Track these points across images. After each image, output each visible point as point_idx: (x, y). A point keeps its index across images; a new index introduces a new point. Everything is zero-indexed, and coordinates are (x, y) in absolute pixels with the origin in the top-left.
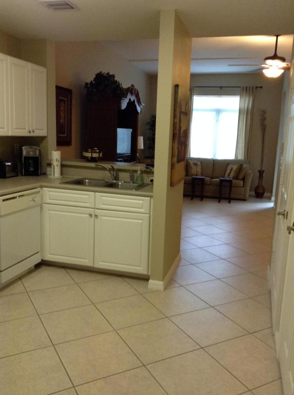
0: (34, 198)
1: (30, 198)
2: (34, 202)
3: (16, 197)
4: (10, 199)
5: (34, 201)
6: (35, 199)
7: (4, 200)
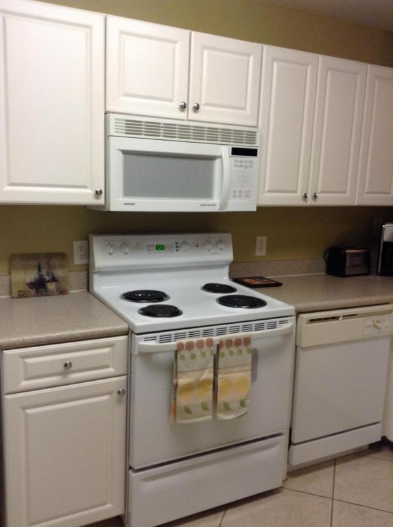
0: (378, 322)
1: (369, 321)
2: (376, 330)
3: (339, 317)
4: (326, 319)
5: (377, 328)
6: (379, 325)
7: (312, 321)
